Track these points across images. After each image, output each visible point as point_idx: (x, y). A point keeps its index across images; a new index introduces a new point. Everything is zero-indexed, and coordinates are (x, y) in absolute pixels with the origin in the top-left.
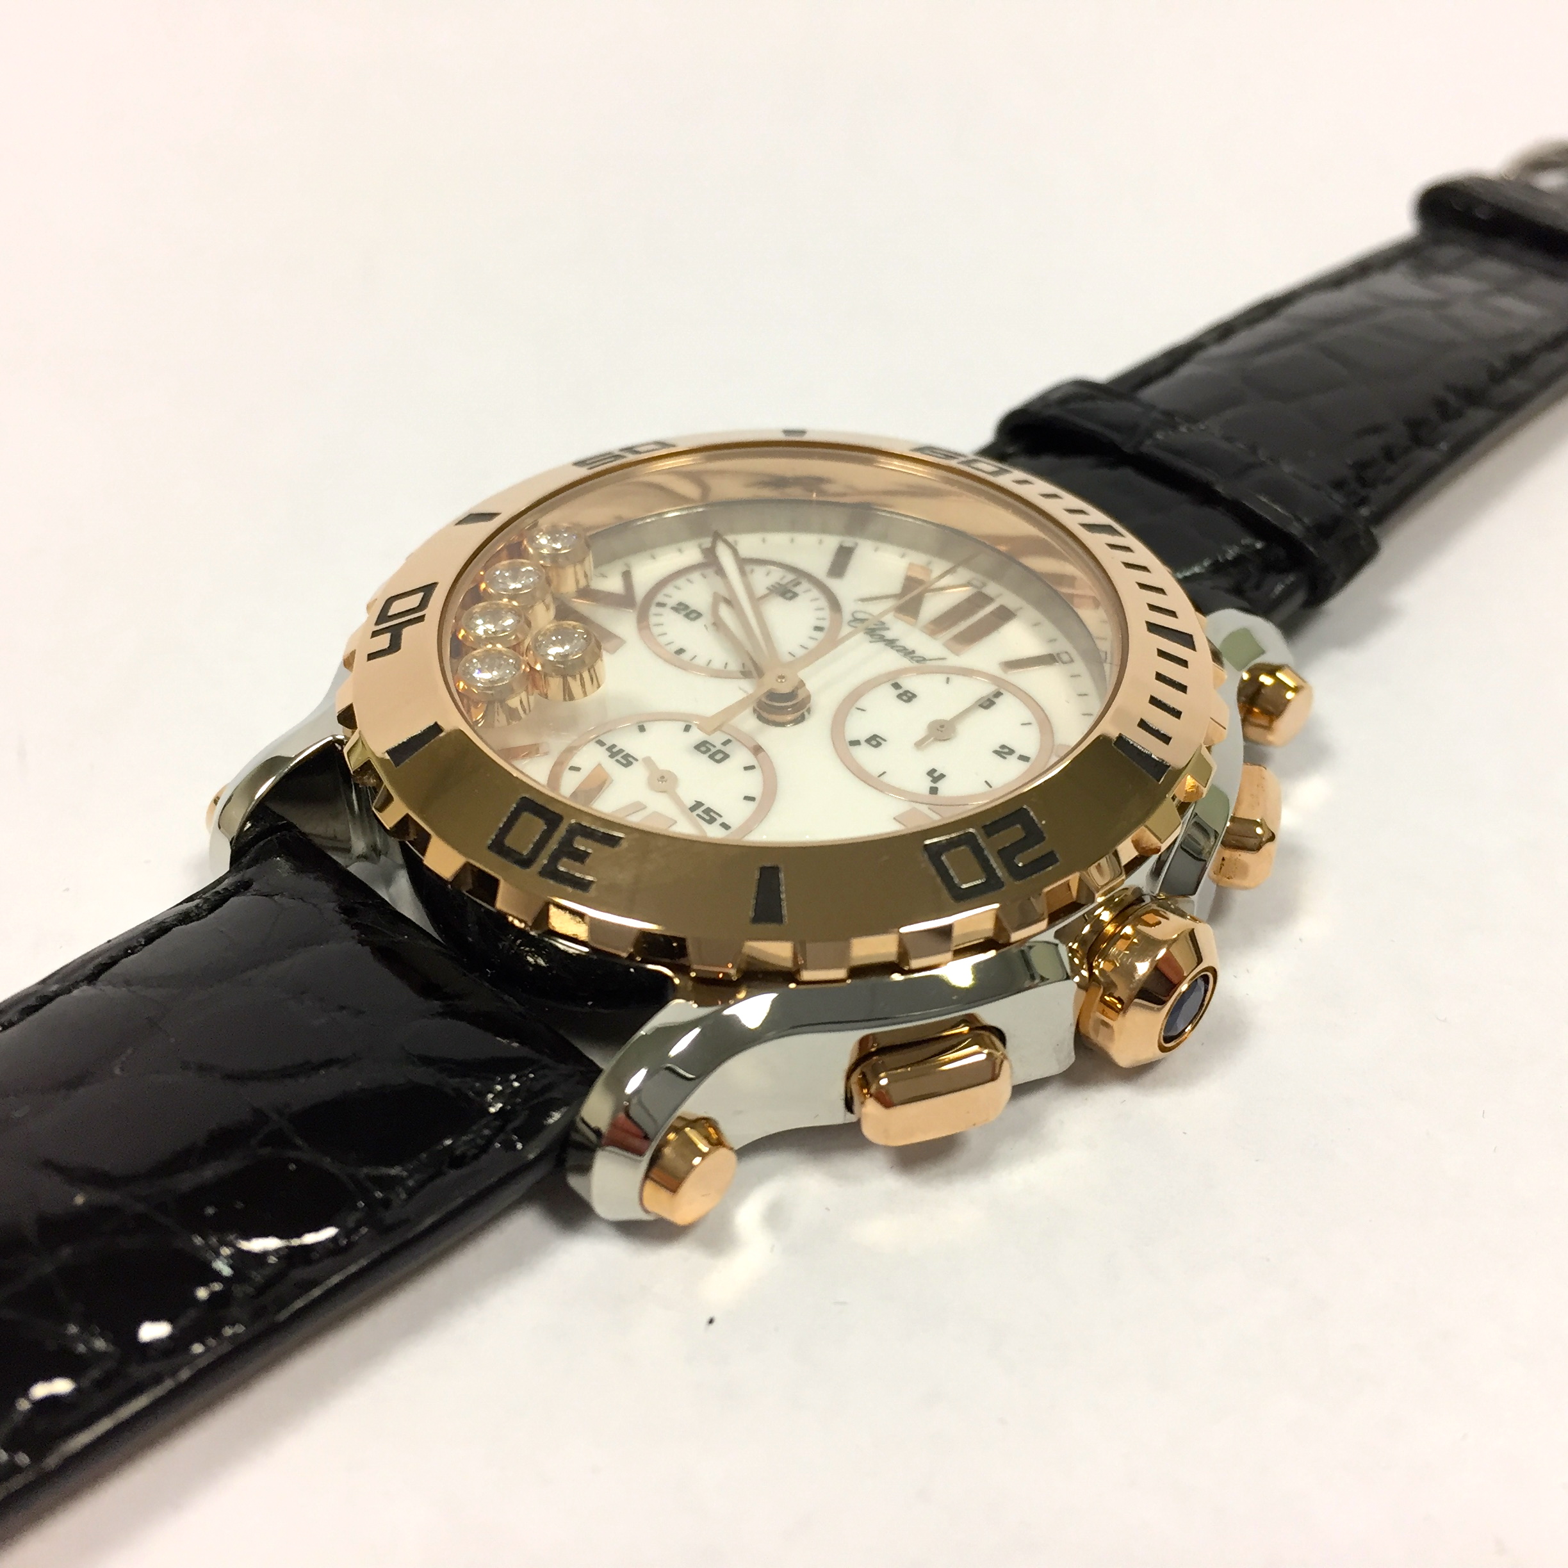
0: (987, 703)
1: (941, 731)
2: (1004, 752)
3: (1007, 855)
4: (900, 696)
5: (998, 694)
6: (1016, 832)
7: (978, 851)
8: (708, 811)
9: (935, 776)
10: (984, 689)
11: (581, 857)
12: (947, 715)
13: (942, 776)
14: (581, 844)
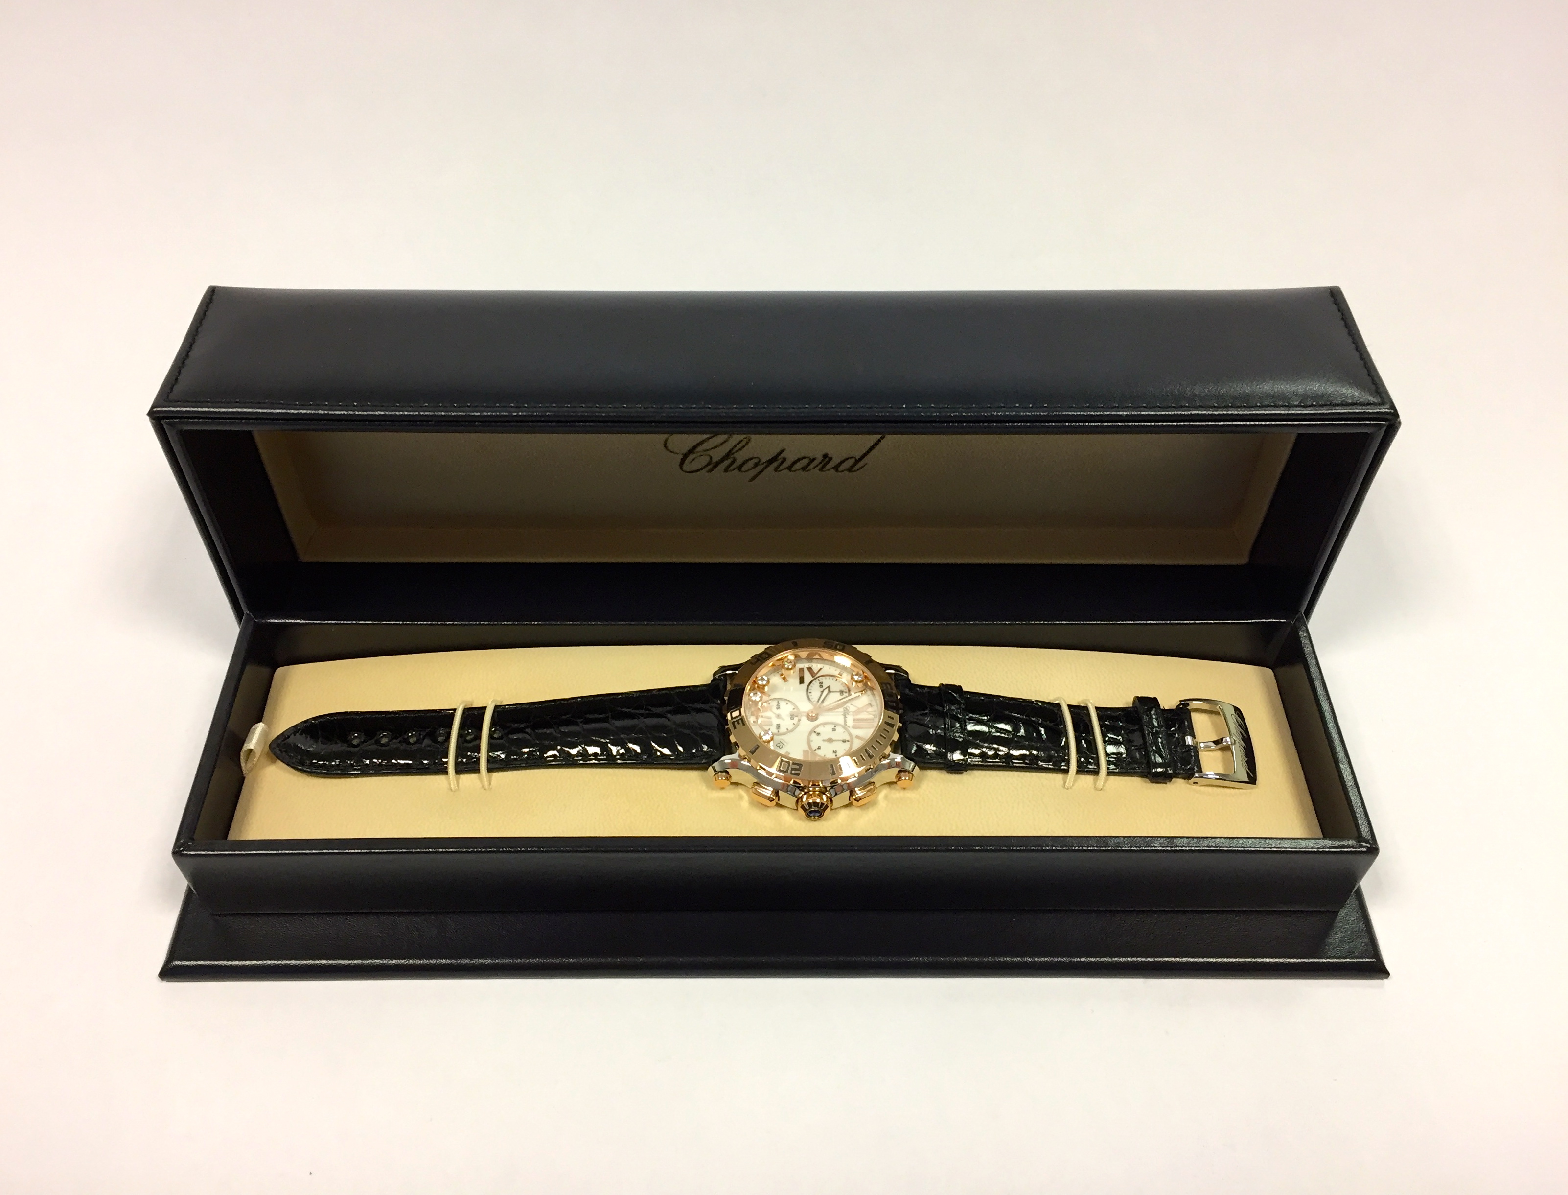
0: (844, 741)
1: (830, 740)
2: (835, 752)
3: (793, 769)
4: (833, 729)
5: (848, 741)
6: (797, 767)
7: (789, 765)
8: (779, 727)
9: (819, 748)
10: (847, 738)
11: (738, 723)
12: (834, 739)
13: (820, 749)
14: (740, 721)
